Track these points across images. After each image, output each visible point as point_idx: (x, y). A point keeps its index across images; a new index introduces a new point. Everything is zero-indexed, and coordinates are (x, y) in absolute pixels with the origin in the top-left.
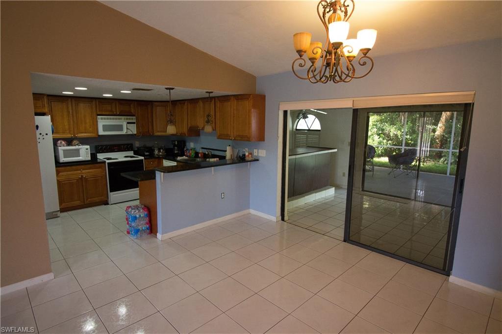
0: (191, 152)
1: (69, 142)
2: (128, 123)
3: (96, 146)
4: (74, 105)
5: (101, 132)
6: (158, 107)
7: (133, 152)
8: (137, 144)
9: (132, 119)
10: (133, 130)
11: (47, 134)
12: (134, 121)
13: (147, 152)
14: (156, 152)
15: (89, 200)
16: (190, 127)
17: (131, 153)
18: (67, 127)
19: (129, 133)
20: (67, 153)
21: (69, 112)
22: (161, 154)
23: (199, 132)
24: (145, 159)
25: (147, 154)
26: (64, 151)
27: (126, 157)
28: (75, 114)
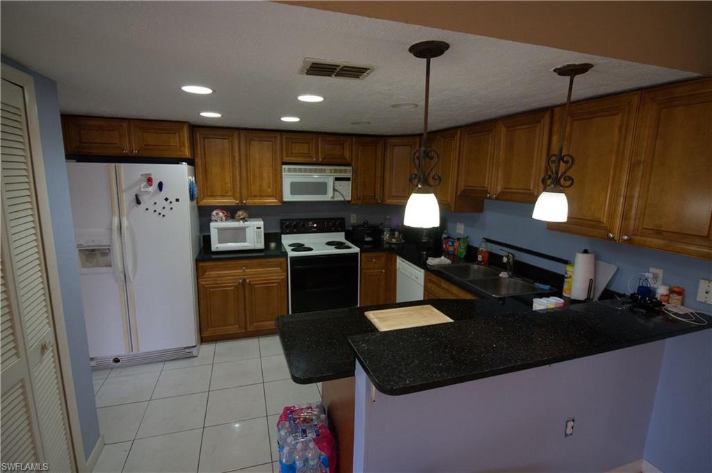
0: (456, 244)
1: (231, 213)
2: (337, 179)
3: (282, 220)
4: (243, 144)
5: (288, 196)
6: (396, 149)
7: (343, 233)
8: (353, 219)
9: (345, 171)
10: (345, 192)
11: (177, 200)
12: (349, 175)
13: (369, 235)
14: (386, 236)
15: (254, 324)
16: (464, 191)
17: (340, 237)
18: (229, 186)
19: (336, 199)
20: (225, 235)
21: (234, 157)
22: (394, 241)
23: (482, 202)
24: (361, 252)
25: (368, 239)
26: (220, 230)
27: (329, 244)
28: (243, 162)
